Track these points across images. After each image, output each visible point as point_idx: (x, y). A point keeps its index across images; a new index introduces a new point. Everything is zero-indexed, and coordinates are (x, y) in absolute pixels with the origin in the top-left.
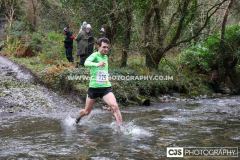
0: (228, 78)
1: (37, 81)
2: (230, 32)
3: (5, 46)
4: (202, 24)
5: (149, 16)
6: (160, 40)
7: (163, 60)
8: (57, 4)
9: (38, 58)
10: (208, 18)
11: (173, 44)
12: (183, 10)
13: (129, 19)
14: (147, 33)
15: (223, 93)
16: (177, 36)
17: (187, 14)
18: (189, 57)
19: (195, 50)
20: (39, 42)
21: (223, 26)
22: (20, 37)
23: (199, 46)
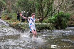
0: (60, 25)
1: (11, 26)
2: (60, 14)
3: (2, 17)
4: (53, 11)
5: (40, 9)
6: (43, 15)
7: (43, 21)
8: (16, 6)
9: (11, 20)
10: (55, 10)
11: (46, 16)
12: (48, 8)
13: (35, 10)
14: (39, 14)
15: (58, 29)
16: (47, 15)
17: (49, 9)
18: (50, 20)
19: (51, 18)
20: (11, 16)
21: (58, 12)
22: (6, 15)
23: (53, 17)
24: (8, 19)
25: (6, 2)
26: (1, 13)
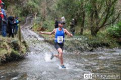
3: (33, 27)
4: (116, 17)
5: (93, 14)
6: (97, 24)
7: (98, 32)
10: (119, 14)
11: (103, 25)
17: (109, 12)
18: (110, 31)
20: (46, 25)
22: (39, 23)
23: (114, 26)
24: (42, 29)
25: (39, 4)
26: (32, 21)
